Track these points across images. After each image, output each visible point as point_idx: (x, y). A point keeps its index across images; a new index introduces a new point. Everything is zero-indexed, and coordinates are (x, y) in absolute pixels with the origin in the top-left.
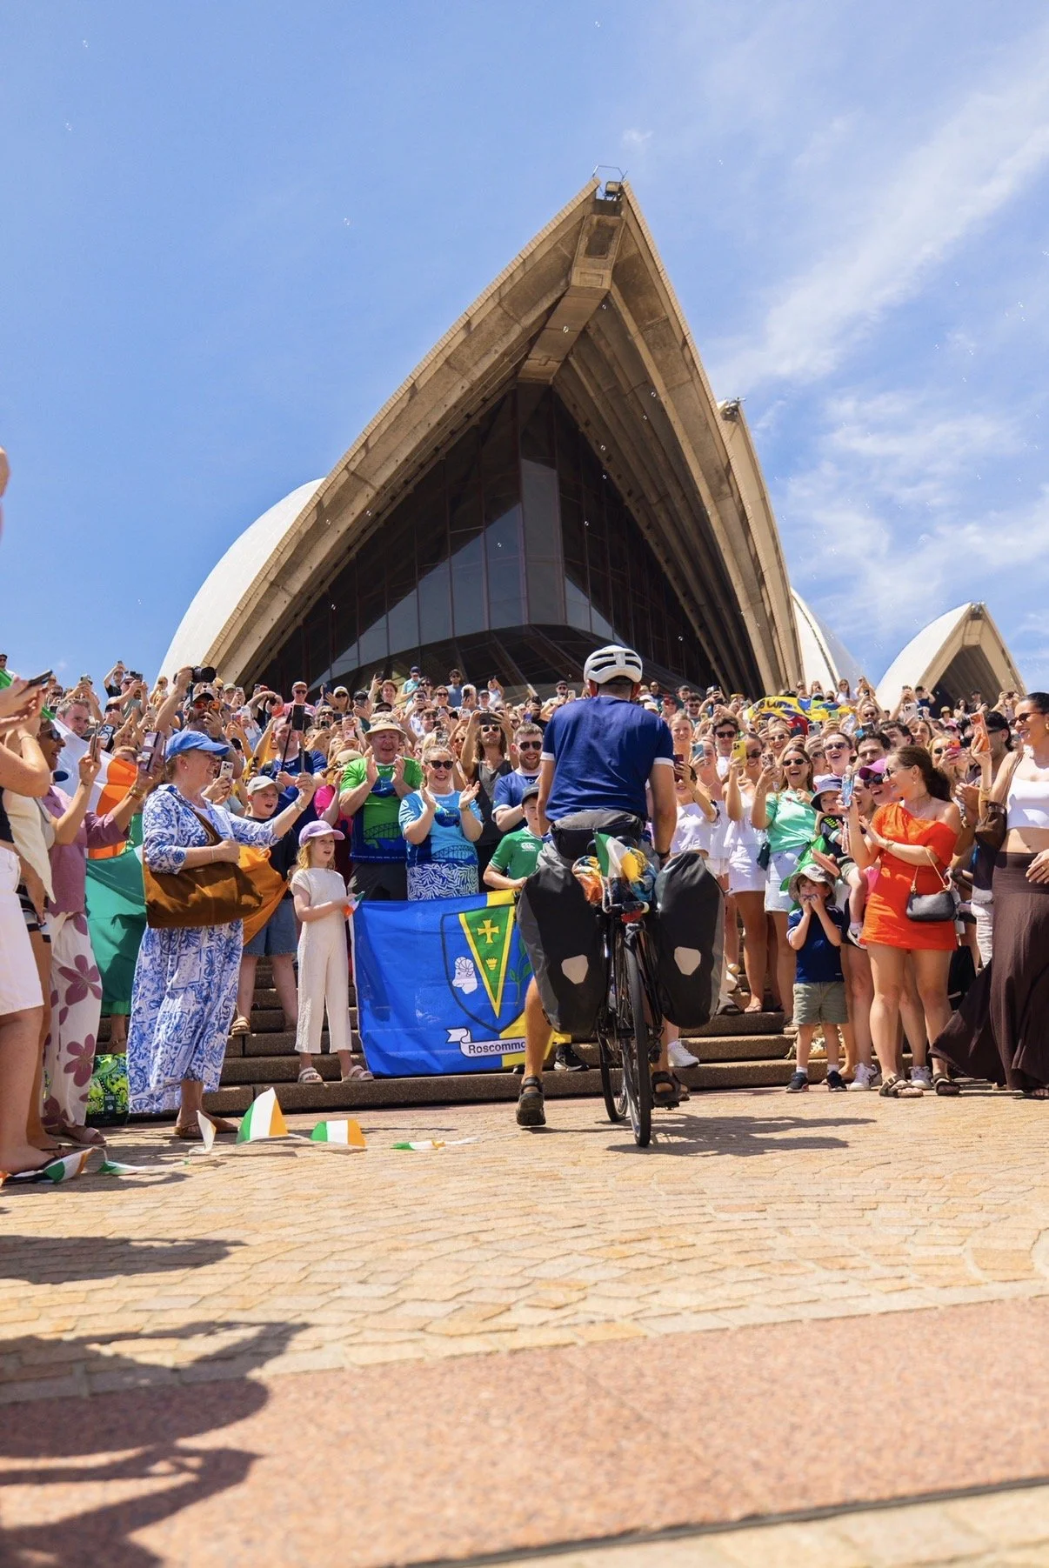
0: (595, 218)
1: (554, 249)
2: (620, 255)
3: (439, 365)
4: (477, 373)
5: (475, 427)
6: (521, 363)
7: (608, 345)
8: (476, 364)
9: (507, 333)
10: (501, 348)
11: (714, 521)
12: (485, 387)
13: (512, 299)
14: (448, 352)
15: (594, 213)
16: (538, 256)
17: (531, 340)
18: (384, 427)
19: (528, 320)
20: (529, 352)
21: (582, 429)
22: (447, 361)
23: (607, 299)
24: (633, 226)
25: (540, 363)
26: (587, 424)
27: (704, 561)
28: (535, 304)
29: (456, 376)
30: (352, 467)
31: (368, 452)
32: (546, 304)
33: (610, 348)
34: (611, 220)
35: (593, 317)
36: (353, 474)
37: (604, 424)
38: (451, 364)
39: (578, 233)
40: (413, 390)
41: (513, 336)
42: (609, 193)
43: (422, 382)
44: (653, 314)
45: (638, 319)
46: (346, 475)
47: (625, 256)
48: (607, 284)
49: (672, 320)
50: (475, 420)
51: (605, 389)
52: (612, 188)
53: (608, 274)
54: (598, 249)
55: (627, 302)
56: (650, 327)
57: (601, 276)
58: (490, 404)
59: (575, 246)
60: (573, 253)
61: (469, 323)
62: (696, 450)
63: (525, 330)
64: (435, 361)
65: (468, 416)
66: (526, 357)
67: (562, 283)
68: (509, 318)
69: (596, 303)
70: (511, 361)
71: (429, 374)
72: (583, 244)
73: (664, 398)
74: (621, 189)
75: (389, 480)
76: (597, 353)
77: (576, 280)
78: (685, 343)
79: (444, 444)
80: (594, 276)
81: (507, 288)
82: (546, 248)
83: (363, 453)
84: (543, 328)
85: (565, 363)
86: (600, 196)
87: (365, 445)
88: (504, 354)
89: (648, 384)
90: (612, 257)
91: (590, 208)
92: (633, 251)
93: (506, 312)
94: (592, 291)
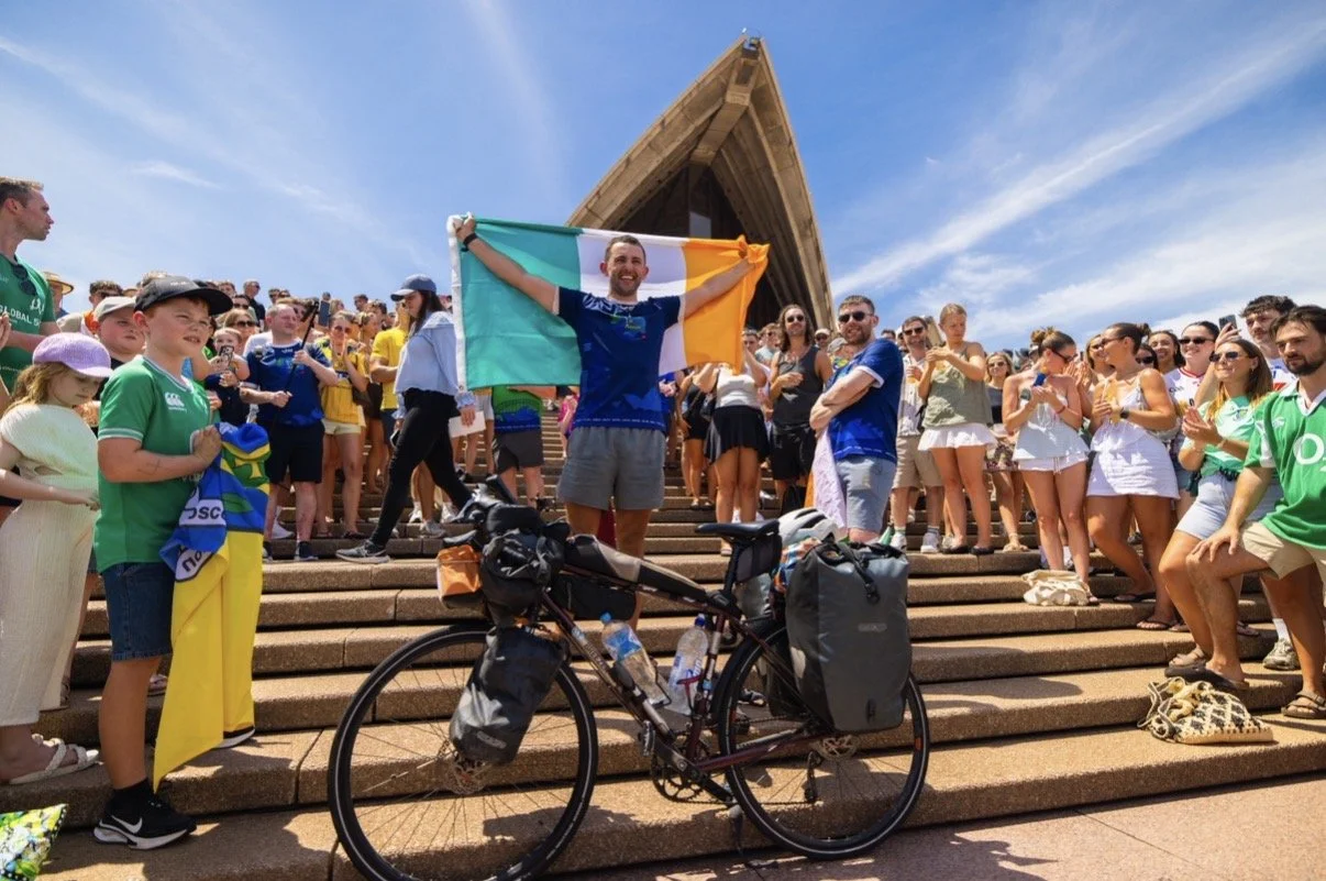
0: (743, 60)
1: (717, 78)
2: (756, 86)
3: (644, 146)
4: (667, 152)
5: (664, 189)
6: (691, 152)
7: (745, 142)
8: (666, 147)
9: (685, 129)
10: (681, 138)
11: (801, 252)
12: (671, 164)
13: (690, 109)
14: (650, 139)
15: (742, 56)
16: (708, 81)
17: (700, 136)
18: (610, 183)
19: (700, 121)
20: (698, 144)
21: (726, 193)
22: (649, 145)
23: (746, 113)
24: (765, 67)
25: (704, 152)
26: (729, 191)
27: (793, 276)
28: (704, 111)
29: (654, 154)
30: (590, 206)
31: (599, 198)
32: (710, 112)
33: (746, 143)
34: (752, 62)
35: (737, 124)
36: (590, 211)
37: (738, 190)
38: (652, 146)
39: (732, 68)
40: (628, 161)
41: (690, 131)
42: (752, 45)
43: (634, 156)
44: (773, 123)
45: (764, 126)
46: (586, 211)
47: (759, 86)
48: (747, 102)
49: (784, 128)
50: (663, 185)
51: (741, 170)
52: (753, 41)
53: (748, 96)
54: (743, 80)
55: (758, 115)
56: (771, 131)
57: (744, 97)
58: (673, 176)
59: (730, 77)
60: (728, 82)
61: (663, 122)
62: (793, 208)
63: (697, 129)
64: (642, 144)
65: (660, 182)
66: (696, 148)
67: (721, 100)
68: (688, 120)
69: (739, 114)
70: (687, 149)
71: (638, 152)
72: (734, 78)
73: (776, 175)
74: (759, 43)
75: (611, 217)
76: (737, 146)
77: (729, 98)
78: (791, 143)
79: (645, 197)
80: (739, 97)
81: (688, 101)
82: (713, 76)
83: (596, 198)
84: (707, 129)
85: (719, 153)
86: (746, 46)
87: (598, 193)
88: (683, 143)
89: (767, 166)
90: (751, 85)
91: (740, 53)
92: (764, 82)
93: (686, 116)
94: (737, 106)
